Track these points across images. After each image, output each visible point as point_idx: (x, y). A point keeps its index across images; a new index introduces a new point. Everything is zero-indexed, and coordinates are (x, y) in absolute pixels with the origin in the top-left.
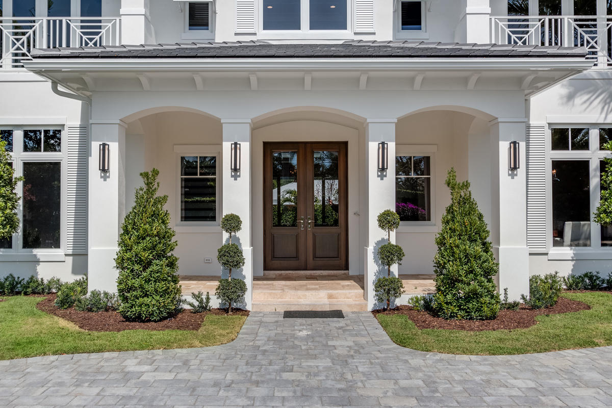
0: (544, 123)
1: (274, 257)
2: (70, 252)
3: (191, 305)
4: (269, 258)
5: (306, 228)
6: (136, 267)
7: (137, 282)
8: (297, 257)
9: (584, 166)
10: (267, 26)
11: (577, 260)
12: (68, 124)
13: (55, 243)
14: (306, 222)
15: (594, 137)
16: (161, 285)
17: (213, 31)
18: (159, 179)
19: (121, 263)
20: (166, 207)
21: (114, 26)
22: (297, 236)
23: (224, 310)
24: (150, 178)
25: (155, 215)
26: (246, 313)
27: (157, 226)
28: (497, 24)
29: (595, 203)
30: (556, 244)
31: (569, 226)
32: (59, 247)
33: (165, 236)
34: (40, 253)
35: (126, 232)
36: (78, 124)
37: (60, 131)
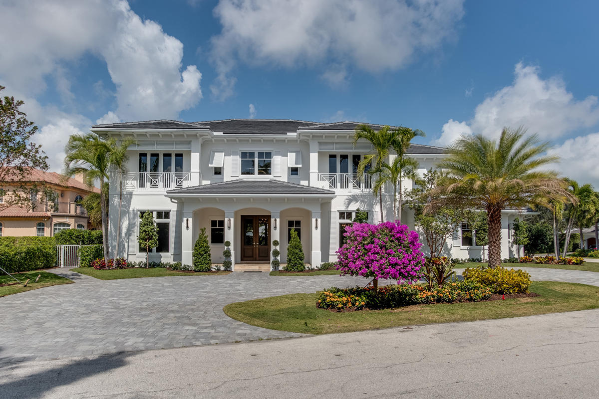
0: (336, 210)
1: (244, 256)
2: (173, 254)
3: (215, 269)
4: (243, 257)
5: (256, 246)
6: (199, 256)
7: (199, 260)
8: (253, 257)
10: (243, 173)
12: (172, 210)
13: (167, 251)
14: (256, 244)
15: (354, 215)
16: (207, 262)
17: (223, 175)
18: (206, 230)
19: (194, 255)
20: (207, 239)
21: (188, 175)
22: (253, 249)
23: (225, 271)
24: (203, 230)
25: (205, 241)
26: (232, 272)
27: (205, 245)
28: (321, 176)
32: (168, 252)
33: (207, 247)
34: (162, 254)
35: (196, 246)
36: (176, 209)
37: (169, 212)
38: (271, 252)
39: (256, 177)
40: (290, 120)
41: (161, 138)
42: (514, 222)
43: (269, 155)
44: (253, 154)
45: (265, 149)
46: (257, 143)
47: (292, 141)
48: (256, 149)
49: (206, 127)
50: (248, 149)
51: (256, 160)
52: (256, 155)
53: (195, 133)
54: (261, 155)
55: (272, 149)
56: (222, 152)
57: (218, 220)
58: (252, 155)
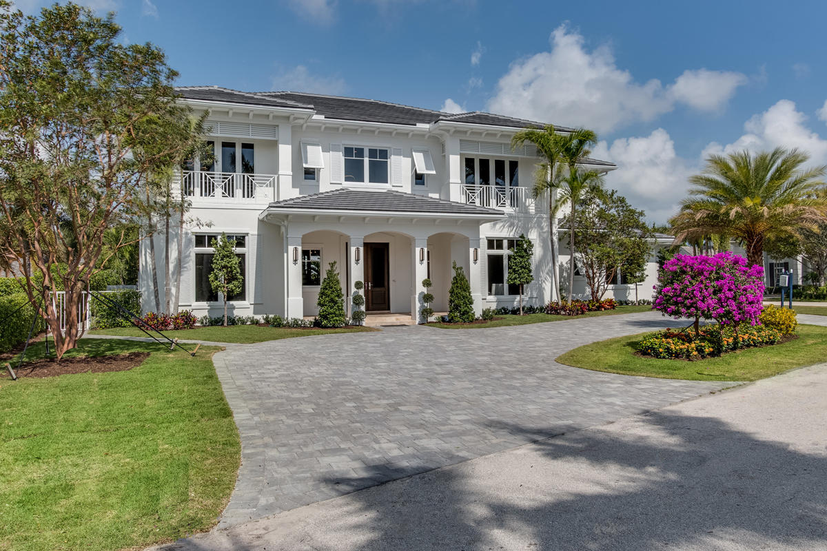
0: (484, 237)
2: (253, 303)
5: (367, 288)
9: (500, 258)
10: (347, 179)
11: (498, 302)
12: (251, 232)
13: (244, 298)
14: (367, 285)
15: (505, 243)
17: (318, 181)
21: (274, 180)
28: (463, 188)
29: (506, 276)
30: (489, 294)
31: (494, 285)
32: (245, 300)
34: (236, 303)
36: (256, 233)
37: (244, 237)
38: (417, 296)
39: (366, 186)
40: (372, 100)
41: (230, 118)
42: (658, 254)
43: (384, 154)
44: (362, 150)
45: (379, 145)
46: (368, 134)
47: (421, 135)
48: (367, 144)
49: (309, 106)
50: (355, 143)
51: (366, 160)
52: (366, 153)
53: (287, 115)
54: (373, 153)
55: (388, 146)
56: (318, 145)
57: (310, 249)
58: (360, 152)
